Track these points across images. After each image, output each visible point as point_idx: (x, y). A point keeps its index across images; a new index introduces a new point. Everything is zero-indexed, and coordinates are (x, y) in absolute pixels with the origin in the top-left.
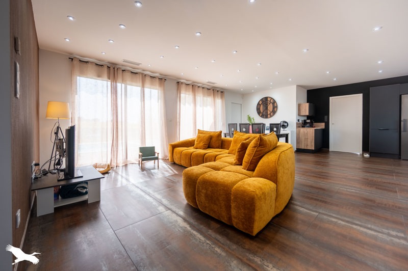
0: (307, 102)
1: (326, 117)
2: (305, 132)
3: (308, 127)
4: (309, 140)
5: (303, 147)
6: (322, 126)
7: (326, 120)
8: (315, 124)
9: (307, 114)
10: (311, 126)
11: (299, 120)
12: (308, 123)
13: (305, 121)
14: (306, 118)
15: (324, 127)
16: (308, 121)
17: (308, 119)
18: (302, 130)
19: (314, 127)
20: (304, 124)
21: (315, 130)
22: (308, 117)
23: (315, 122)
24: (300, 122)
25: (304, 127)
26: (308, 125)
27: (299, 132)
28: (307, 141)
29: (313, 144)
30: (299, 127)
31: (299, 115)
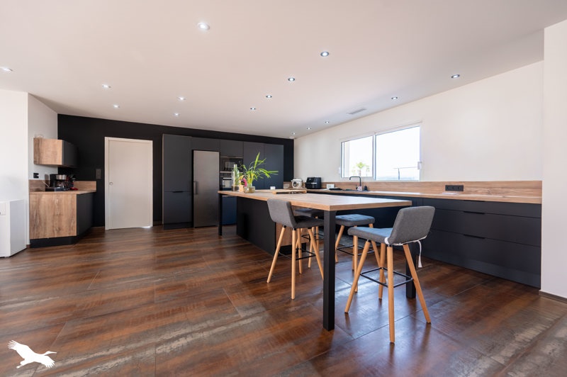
0: (59, 138)
1: (98, 171)
2: (53, 203)
3: (62, 190)
4: (64, 219)
5: (48, 234)
6: (91, 186)
7: (98, 177)
8: (77, 183)
9: (59, 162)
10: (69, 187)
11: (36, 175)
12: (61, 181)
13: (53, 176)
14: (55, 171)
15: (94, 189)
16: (62, 177)
17: (59, 173)
18: (46, 197)
19: (76, 189)
20: (51, 184)
21: (78, 196)
22: (61, 170)
23: (76, 180)
24: (42, 178)
25: (53, 190)
26: (61, 185)
27: (38, 202)
28: (60, 221)
29: (74, 224)
30: (38, 190)
31: (37, 162)
